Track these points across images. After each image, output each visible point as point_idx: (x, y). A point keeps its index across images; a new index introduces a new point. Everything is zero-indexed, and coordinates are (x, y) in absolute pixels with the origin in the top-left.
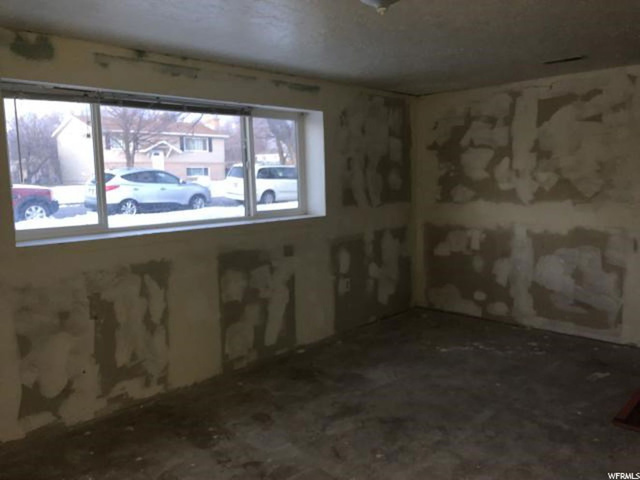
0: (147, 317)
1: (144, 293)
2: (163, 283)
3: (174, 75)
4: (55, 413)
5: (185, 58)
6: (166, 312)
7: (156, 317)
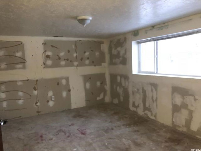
0: (152, 97)
1: (152, 90)
2: (156, 90)
3: (161, 30)
4: (137, 109)
5: (164, 23)
6: (157, 98)
7: (155, 99)
